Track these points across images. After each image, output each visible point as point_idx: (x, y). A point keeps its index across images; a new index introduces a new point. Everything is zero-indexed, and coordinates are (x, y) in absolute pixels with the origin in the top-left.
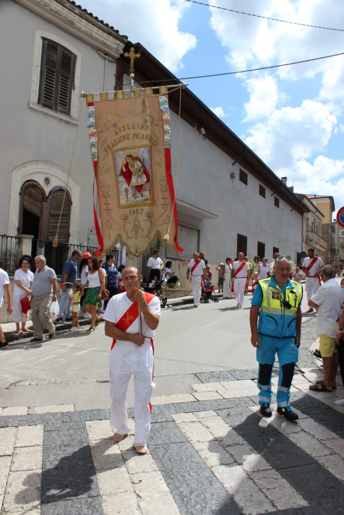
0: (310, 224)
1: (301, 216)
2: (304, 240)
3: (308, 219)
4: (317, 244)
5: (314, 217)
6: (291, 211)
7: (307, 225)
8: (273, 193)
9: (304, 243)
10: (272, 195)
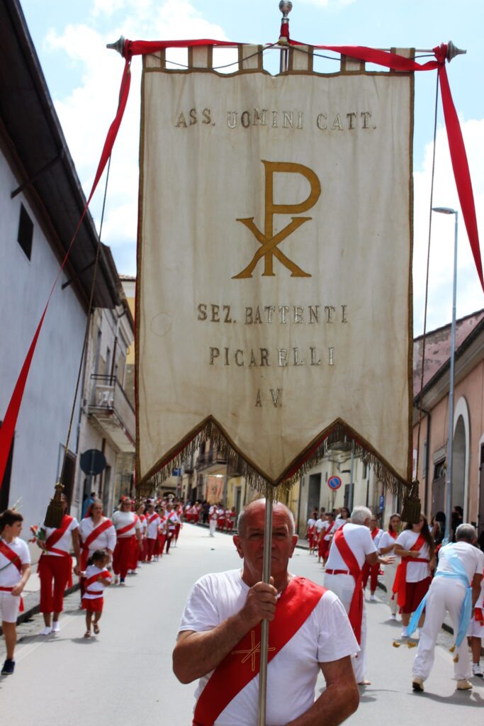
0: (103, 353)
1: (86, 319)
2: (87, 411)
3: (100, 333)
4: (122, 425)
5: (112, 329)
6: (64, 286)
7: (97, 357)
8: (17, 186)
9: (84, 419)
10: (14, 194)
